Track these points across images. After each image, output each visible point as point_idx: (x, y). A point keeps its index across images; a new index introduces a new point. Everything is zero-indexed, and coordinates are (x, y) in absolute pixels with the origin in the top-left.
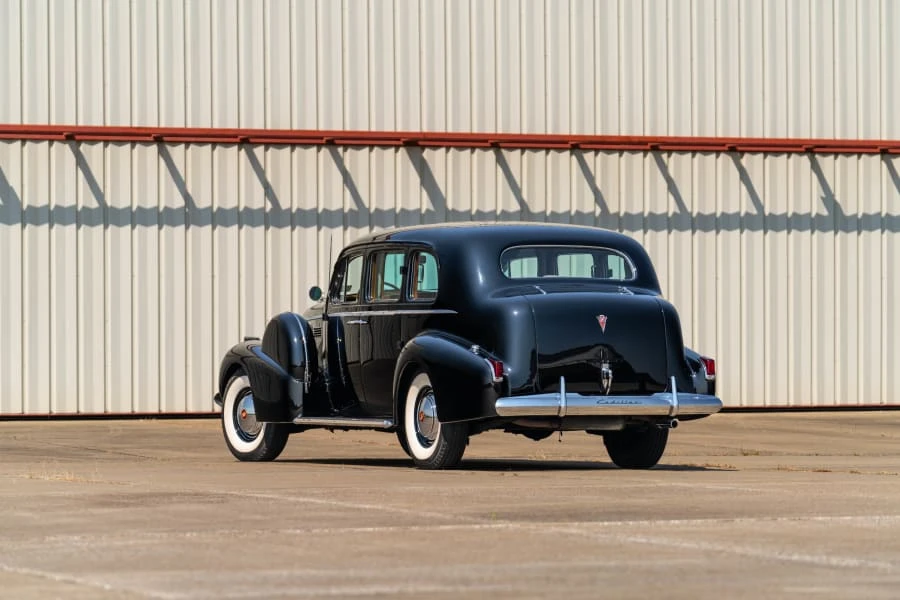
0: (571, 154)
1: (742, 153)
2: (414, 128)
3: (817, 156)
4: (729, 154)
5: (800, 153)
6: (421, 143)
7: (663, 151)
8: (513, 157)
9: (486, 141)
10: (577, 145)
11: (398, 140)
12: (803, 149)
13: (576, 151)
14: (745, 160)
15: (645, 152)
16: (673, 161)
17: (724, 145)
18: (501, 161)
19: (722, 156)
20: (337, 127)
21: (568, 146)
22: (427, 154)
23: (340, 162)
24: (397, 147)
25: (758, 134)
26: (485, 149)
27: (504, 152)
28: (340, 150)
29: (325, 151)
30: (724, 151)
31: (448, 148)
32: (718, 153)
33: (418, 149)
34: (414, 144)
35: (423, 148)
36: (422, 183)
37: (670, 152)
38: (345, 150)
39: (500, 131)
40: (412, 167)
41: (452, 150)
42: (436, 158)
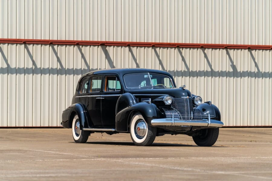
0: (152, 49)
1: (205, 48)
2: (104, 40)
3: (228, 50)
4: (201, 49)
5: (223, 49)
6: (106, 44)
7: (181, 47)
8: (134, 49)
9: (126, 44)
10: (154, 46)
11: (99, 43)
12: (224, 47)
13: (154, 47)
14: (206, 51)
15: (175, 48)
16: (184, 51)
17: (199, 46)
18: (130, 50)
19: (199, 49)
20: (80, 39)
21: (151, 46)
22: (107, 48)
23: (81, 50)
24: (98, 46)
25: (210, 43)
26: (125, 46)
27: (131, 48)
28: (81, 47)
29: (76, 47)
30: (199, 48)
31: (114, 46)
32: (198, 48)
33: (105, 46)
34: (104, 45)
35: (106, 46)
36: (106, 57)
37: (183, 48)
38: (82, 47)
39: (130, 41)
40: (103, 52)
41: (115, 47)
42: (110, 49)
